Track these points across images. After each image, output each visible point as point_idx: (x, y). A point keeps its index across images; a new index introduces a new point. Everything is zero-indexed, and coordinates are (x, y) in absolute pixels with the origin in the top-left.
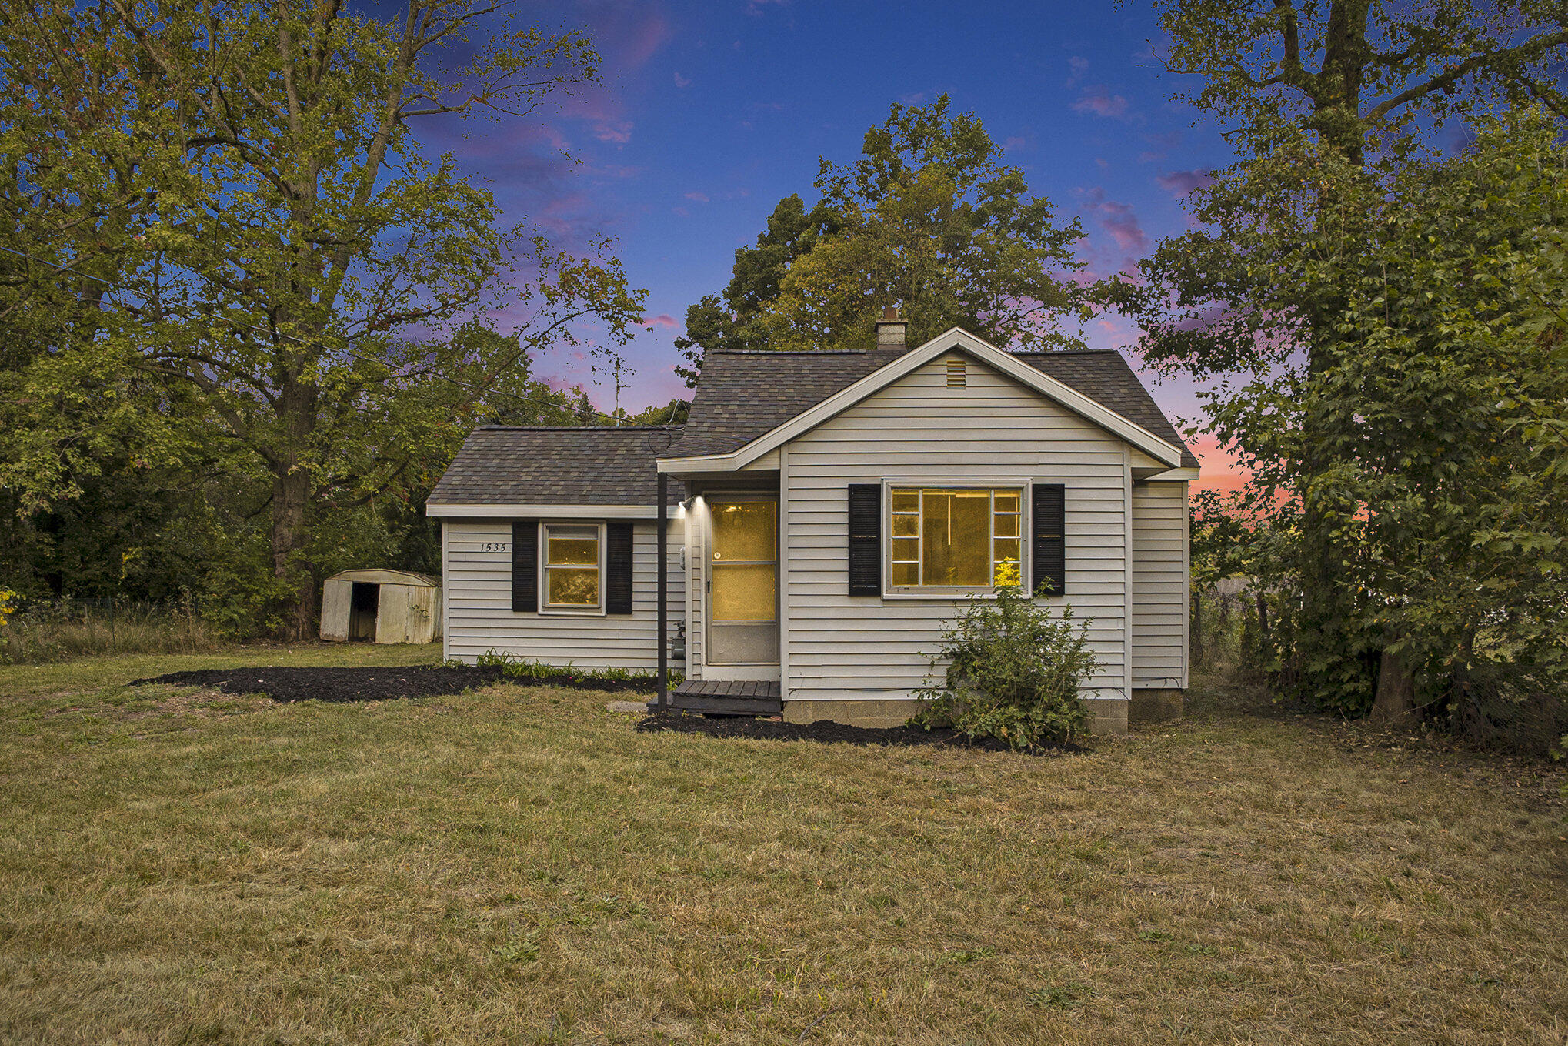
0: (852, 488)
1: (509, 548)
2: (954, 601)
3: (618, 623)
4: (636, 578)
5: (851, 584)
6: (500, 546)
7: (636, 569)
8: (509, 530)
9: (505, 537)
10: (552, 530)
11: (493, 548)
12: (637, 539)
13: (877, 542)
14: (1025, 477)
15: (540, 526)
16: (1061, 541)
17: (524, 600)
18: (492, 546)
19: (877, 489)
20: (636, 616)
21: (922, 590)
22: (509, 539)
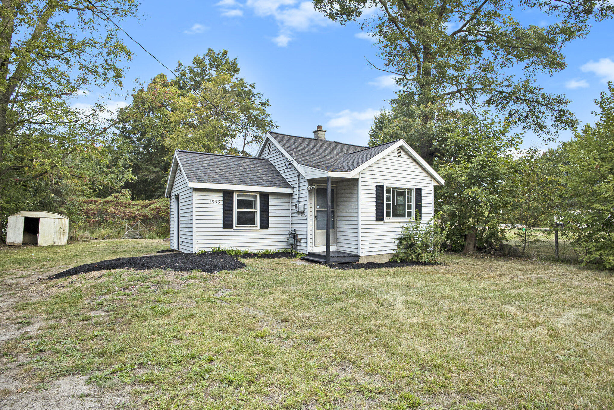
0: (377, 186)
1: (222, 202)
2: (399, 222)
3: (264, 232)
4: (270, 215)
5: (376, 217)
6: (217, 201)
7: (270, 211)
8: (221, 195)
9: (220, 197)
10: (239, 195)
11: (215, 202)
12: (270, 200)
13: (383, 204)
14: (413, 186)
15: (235, 194)
16: (421, 205)
17: (227, 224)
18: (214, 201)
19: (383, 186)
20: (270, 229)
21: (392, 219)
22: (221, 199)
